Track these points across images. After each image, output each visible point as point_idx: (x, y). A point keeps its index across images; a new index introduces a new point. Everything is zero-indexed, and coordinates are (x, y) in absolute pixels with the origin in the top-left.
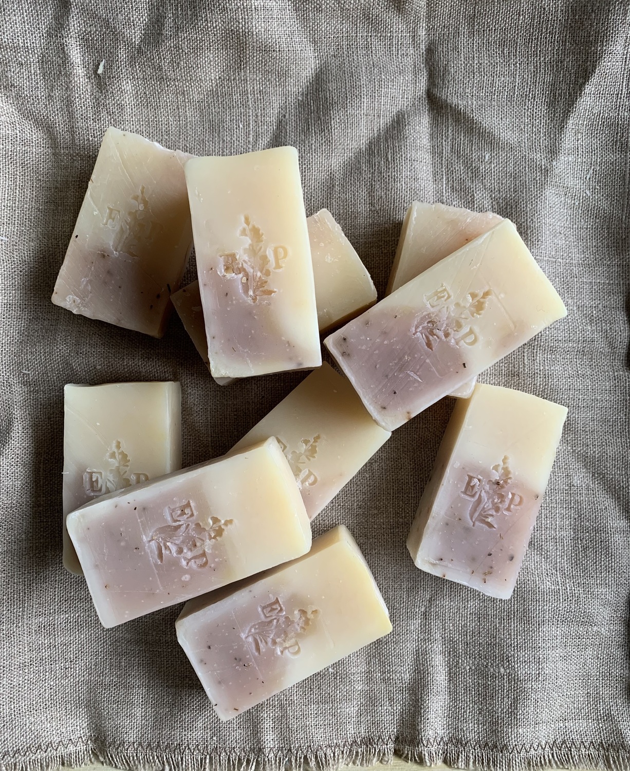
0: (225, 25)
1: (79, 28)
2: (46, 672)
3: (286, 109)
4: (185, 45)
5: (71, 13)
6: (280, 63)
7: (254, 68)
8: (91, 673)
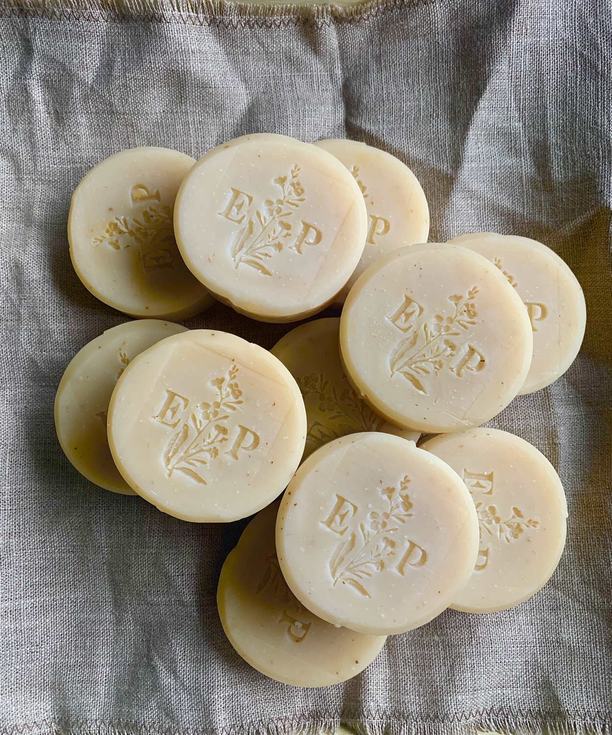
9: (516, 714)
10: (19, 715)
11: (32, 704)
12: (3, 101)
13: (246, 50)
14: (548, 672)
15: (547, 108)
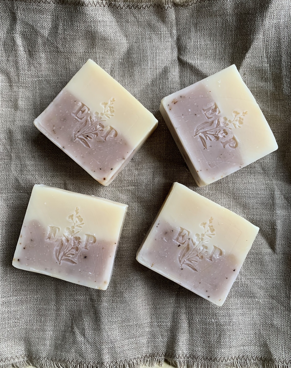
0: (85, 29)
1: (20, 30)
2: (6, 324)
3: (114, 65)
4: (68, 37)
5: (17, 23)
6: (111, 45)
7: (99, 47)
8: (27, 325)
9: (250, 359)
11: (15, 347)
12: (2, 45)
13: (127, 20)
14: (266, 339)
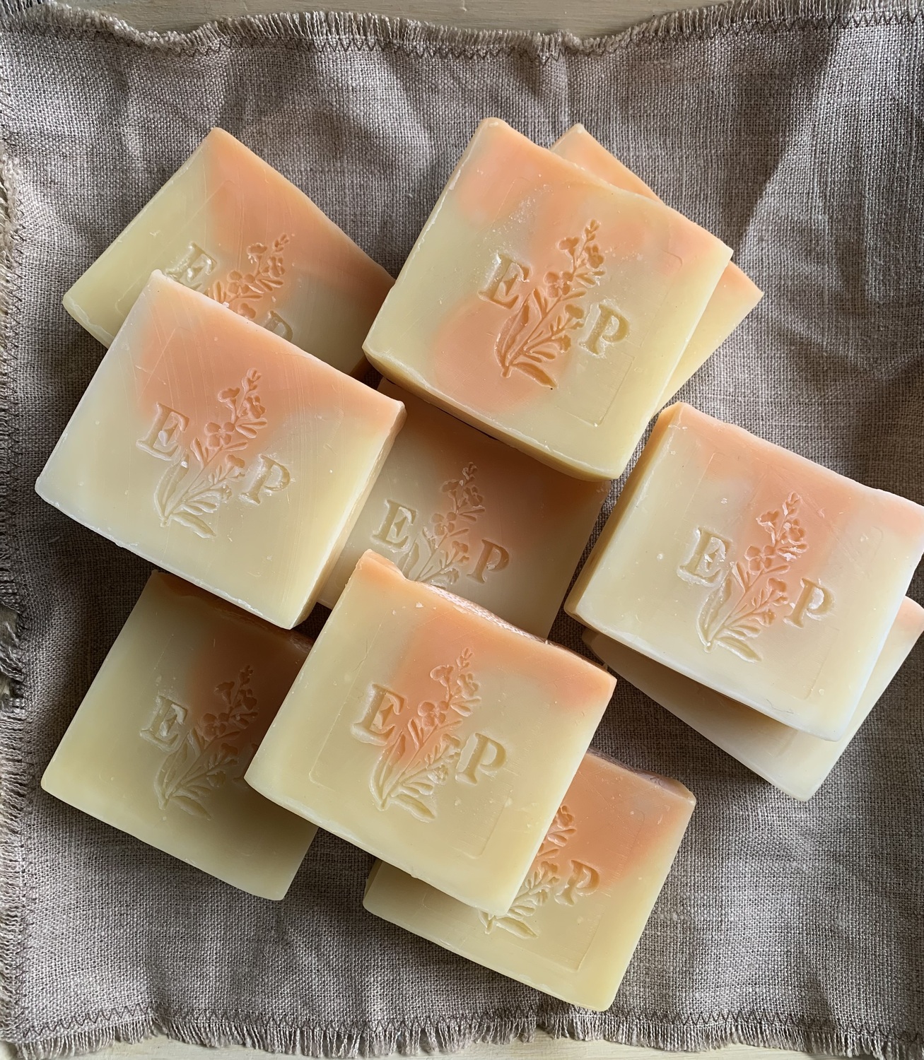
10: (105, 997)
15: (865, 197)
